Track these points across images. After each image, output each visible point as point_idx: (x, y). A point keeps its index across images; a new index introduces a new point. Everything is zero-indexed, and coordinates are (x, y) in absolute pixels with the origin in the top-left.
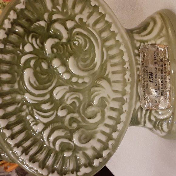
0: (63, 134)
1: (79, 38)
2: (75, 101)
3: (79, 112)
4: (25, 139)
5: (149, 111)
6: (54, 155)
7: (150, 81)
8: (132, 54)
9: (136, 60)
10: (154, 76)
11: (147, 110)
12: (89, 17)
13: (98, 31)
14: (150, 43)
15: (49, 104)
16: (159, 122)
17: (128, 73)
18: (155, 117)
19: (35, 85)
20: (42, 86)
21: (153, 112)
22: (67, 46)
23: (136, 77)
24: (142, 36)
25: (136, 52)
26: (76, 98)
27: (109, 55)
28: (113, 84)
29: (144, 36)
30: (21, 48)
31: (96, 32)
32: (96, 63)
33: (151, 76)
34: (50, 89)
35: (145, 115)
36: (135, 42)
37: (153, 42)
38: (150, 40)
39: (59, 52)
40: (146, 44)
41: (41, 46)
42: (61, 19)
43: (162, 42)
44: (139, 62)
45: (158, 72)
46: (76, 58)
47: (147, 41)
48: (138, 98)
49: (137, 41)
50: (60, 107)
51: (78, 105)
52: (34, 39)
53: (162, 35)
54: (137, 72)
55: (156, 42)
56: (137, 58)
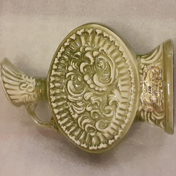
0: (89, 122)
1: (101, 62)
2: (97, 102)
3: (99, 109)
4: (68, 122)
5: (149, 113)
6: (84, 134)
7: (149, 92)
8: (137, 73)
9: (140, 77)
10: (151, 89)
11: (148, 112)
12: (108, 49)
13: (113, 57)
14: (150, 66)
15: (81, 102)
16: (158, 121)
17: (133, 86)
18: (154, 117)
19: (73, 91)
20: (77, 92)
21: (152, 114)
22: (93, 67)
23: (139, 89)
24: (146, 60)
25: (141, 71)
26: (98, 100)
27: (120, 73)
28: (122, 93)
29: (148, 60)
30: (66, 69)
31: (112, 58)
32: (111, 79)
33: (149, 89)
34: (82, 93)
35: (147, 115)
36: (141, 64)
37: (153, 65)
38: (151, 64)
39: (88, 71)
40: (148, 66)
41: (77, 67)
42: (90, 50)
43: (158, 66)
44: (142, 79)
45: (154, 86)
46: (98, 75)
47: (149, 64)
48: (140, 104)
49: (143, 64)
50: (88, 105)
51: (99, 104)
52: (74, 63)
53: (159, 60)
54: (140, 86)
55: (155, 66)
56: (141, 76)
